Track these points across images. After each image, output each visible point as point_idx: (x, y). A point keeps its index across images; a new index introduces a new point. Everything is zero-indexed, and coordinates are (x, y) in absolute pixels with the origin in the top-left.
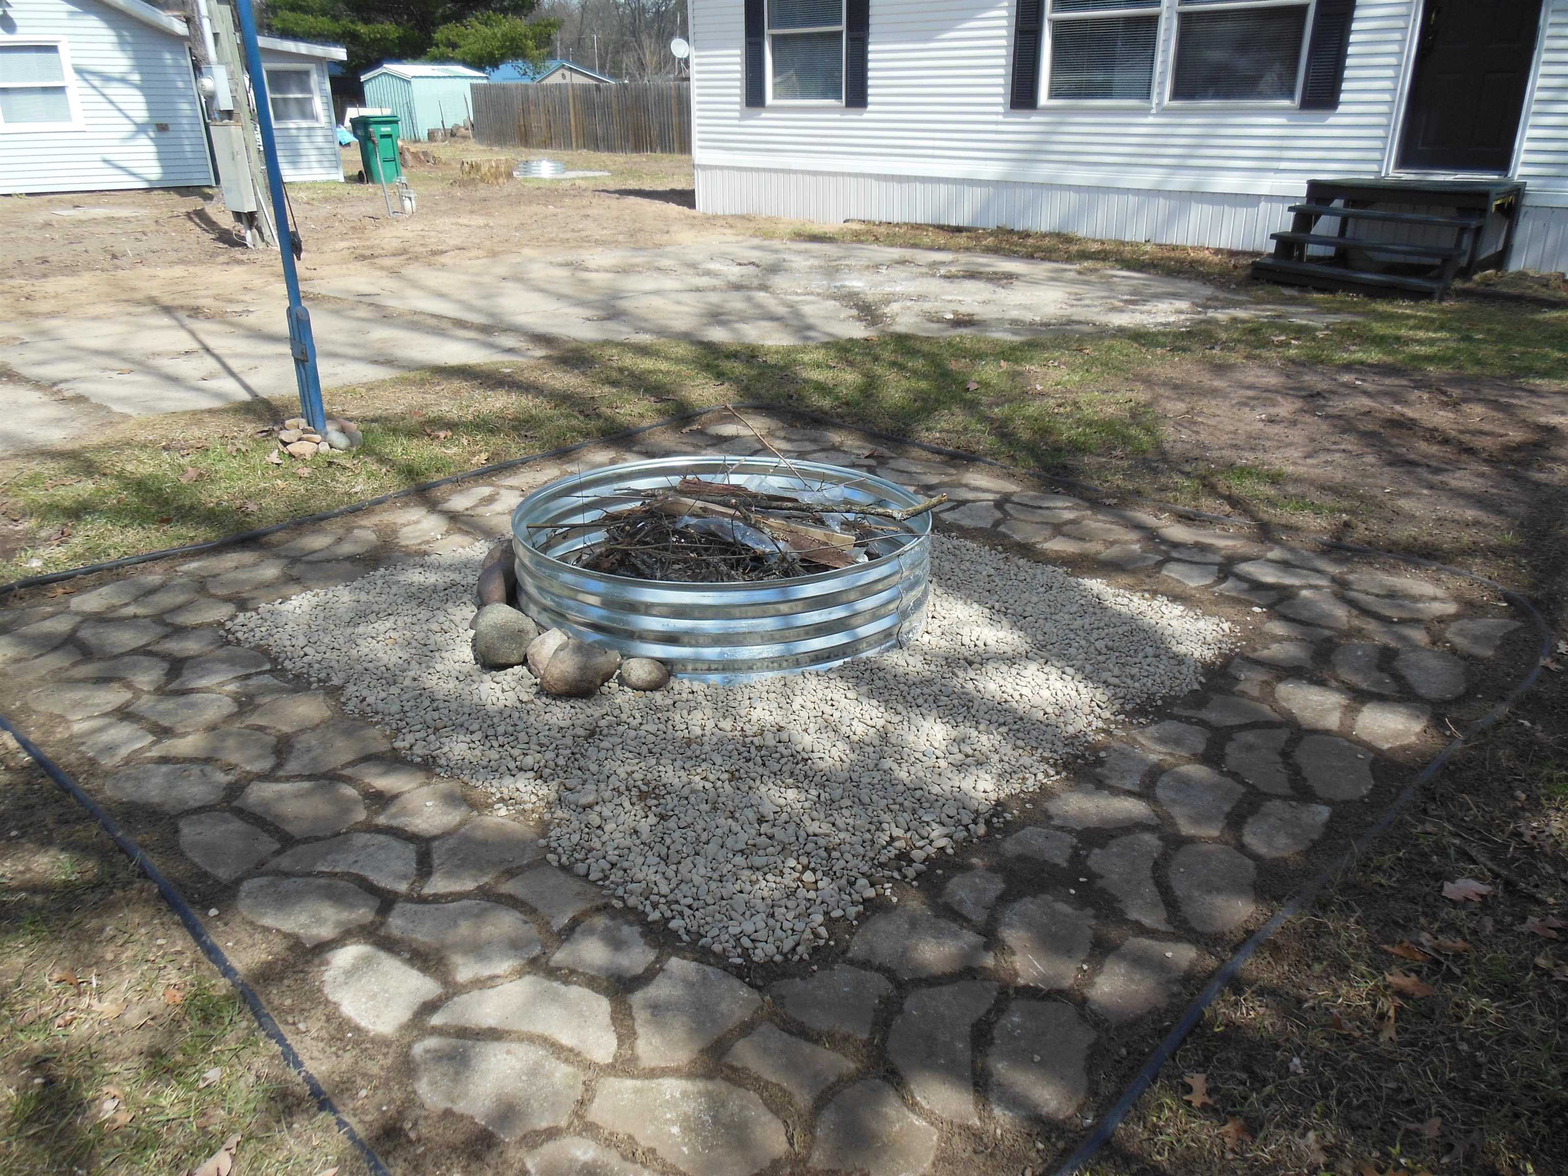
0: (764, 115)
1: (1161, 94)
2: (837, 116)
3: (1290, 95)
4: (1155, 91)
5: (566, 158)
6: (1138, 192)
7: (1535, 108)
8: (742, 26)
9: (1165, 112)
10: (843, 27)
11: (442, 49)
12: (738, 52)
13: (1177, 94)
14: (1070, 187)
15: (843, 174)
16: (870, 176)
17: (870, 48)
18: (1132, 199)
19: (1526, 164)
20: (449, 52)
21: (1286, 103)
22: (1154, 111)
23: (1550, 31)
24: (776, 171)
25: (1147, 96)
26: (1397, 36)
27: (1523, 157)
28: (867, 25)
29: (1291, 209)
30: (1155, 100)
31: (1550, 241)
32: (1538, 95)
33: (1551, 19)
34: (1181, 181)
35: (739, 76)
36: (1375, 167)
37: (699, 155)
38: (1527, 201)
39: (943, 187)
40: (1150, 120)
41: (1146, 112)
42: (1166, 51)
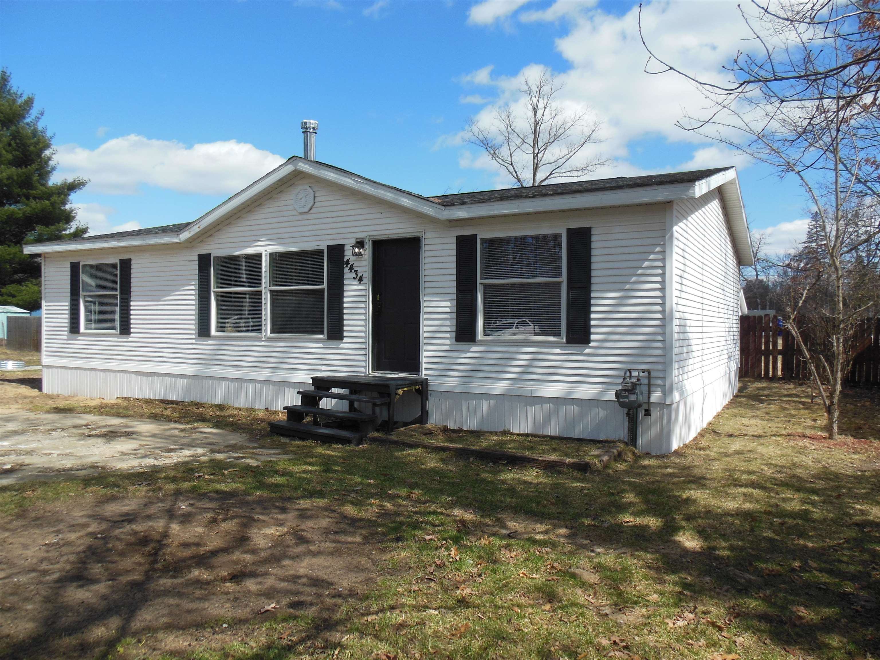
0: (80, 338)
1: (265, 330)
2: (116, 339)
3: (322, 333)
4: (263, 328)
5: (26, 359)
6: (259, 381)
7: (425, 341)
8: (69, 290)
9: (268, 339)
10: (118, 292)
11: (5, 297)
12: (67, 304)
13: (273, 331)
14: (228, 379)
15: (119, 371)
16: (133, 372)
17: (132, 303)
18: (258, 386)
19: (426, 369)
20: (10, 299)
21: (320, 336)
22: (263, 339)
23: (425, 304)
24: (85, 369)
25: (260, 331)
26: (363, 305)
27: (425, 366)
28: (130, 292)
29: (299, 393)
30: (263, 333)
31: (443, 408)
32: (425, 335)
33: (425, 299)
34: (279, 376)
35: (67, 316)
36: (363, 370)
37: (45, 360)
38: (430, 388)
39: (168, 379)
40: (263, 343)
41: (259, 339)
42: (266, 309)
